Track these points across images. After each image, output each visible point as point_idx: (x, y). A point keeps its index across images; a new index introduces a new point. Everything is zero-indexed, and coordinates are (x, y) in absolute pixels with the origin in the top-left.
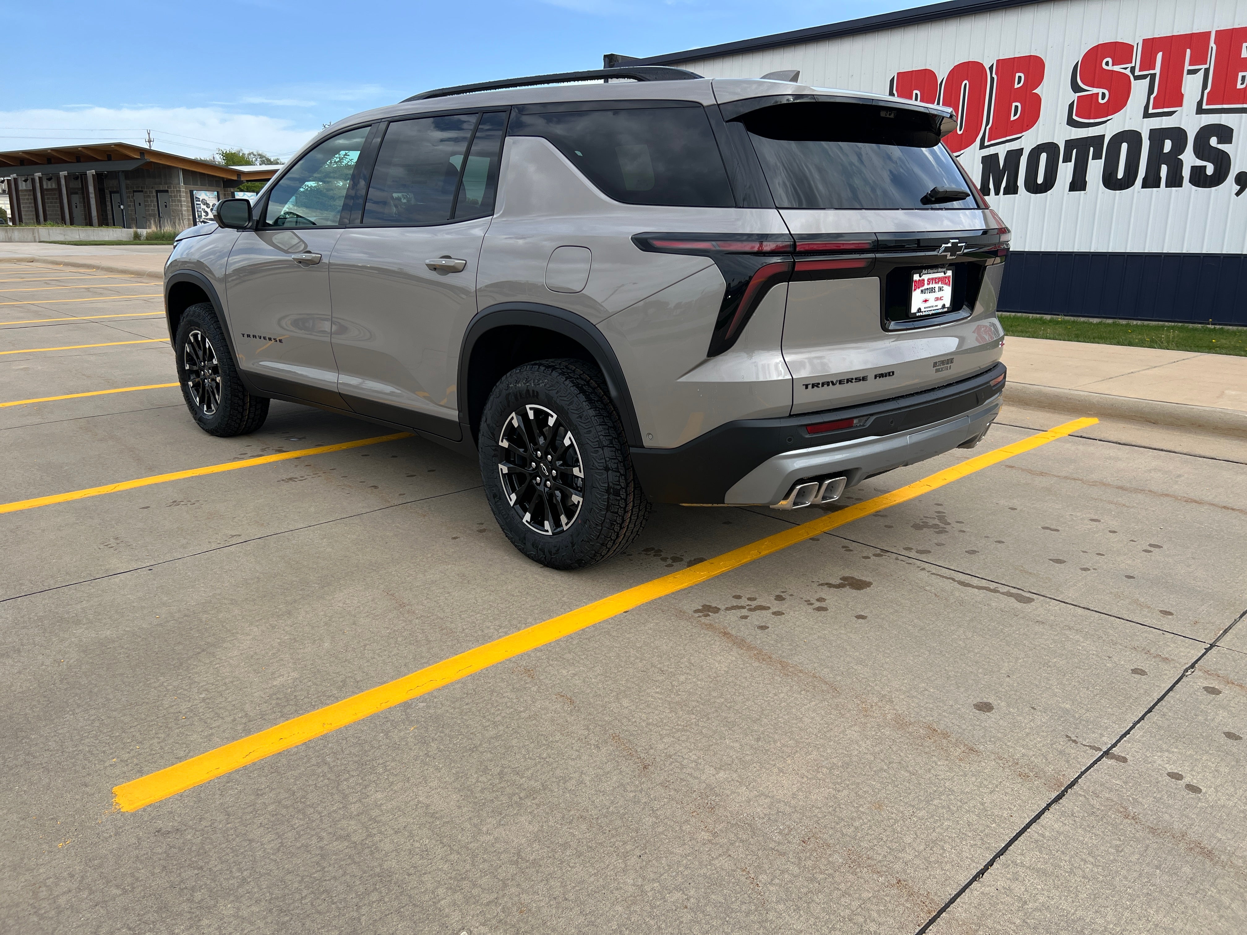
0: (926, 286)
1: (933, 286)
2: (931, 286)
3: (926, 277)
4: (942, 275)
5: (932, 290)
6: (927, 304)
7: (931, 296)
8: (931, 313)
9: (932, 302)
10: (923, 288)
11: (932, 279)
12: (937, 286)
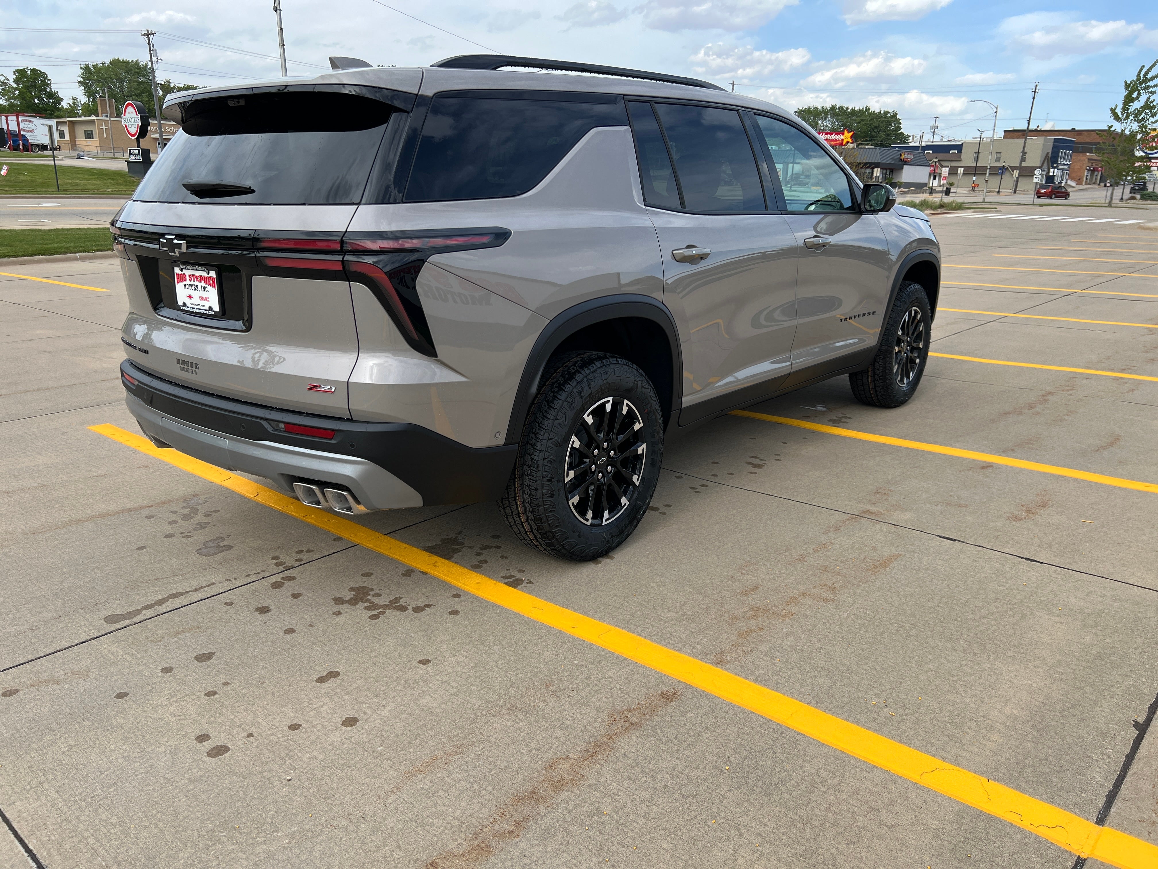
0: (188, 282)
1: (196, 283)
2: (192, 283)
3: (187, 272)
4: (204, 274)
5: (195, 288)
6: (192, 301)
7: (196, 294)
8: (195, 310)
9: (196, 300)
10: (186, 283)
11: (194, 276)
12: (200, 285)
